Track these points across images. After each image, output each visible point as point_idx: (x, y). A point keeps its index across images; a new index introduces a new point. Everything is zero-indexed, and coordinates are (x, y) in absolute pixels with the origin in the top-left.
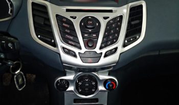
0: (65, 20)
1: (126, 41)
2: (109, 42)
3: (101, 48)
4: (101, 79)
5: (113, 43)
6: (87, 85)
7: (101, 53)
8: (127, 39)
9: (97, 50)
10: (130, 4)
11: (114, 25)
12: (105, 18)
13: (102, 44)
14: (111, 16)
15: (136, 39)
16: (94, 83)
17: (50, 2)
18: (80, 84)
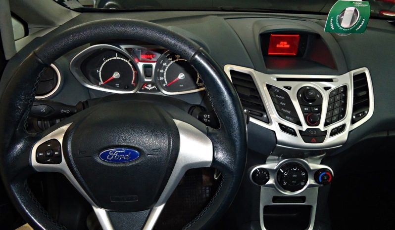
0: (278, 91)
1: (354, 117)
2: (335, 118)
3: (326, 124)
4: (312, 168)
5: (339, 119)
6: (295, 176)
7: (326, 131)
8: (355, 114)
9: (321, 127)
10: (353, 72)
11: (338, 98)
12: (326, 89)
13: (326, 119)
14: (333, 86)
15: (364, 115)
16: (303, 174)
17: (255, 70)
18: (286, 174)
